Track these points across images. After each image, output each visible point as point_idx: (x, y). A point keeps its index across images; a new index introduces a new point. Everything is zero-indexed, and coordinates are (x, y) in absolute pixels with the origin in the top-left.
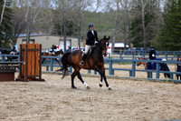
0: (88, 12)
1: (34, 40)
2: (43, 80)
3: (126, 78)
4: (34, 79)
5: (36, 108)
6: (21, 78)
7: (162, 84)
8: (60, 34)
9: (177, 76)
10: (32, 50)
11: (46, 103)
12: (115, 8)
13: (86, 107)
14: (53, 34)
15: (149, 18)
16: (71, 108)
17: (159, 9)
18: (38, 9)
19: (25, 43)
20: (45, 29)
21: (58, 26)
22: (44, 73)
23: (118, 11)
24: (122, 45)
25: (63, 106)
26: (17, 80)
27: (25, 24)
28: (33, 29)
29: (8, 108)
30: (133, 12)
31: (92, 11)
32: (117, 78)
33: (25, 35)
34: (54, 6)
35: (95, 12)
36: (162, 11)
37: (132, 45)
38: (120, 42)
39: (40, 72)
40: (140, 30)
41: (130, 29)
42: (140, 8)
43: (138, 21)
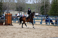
0: (27, 4)
1: (9, 13)
2: (13, 25)
3: (39, 25)
4: (10, 25)
5: (10, 34)
6: (6, 25)
7: (51, 26)
8: (18, 11)
9: (56, 24)
10: (9, 16)
11: (13, 32)
12: (36, 3)
13: (26, 34)
14: (16, 11)
15: (46, 5)
16: (21, 34)
17: (50, 3)
18: (11, 3)
19: (7, 13)
20: (13, 9)
21: (17, 8)
22: (13, 23)
23: (37, 3)
24: (38, 14)
25: (19, 33)
26: (4, 25)
27: (7, 7)
28: (9, 9)
29: (1, 34)
30: (41, 4)
31: (28, 3)
32: (36, 24)
33: (7, 11)
34: (16, 2)
35: (29, 4)
36: (51, 3)
37: (41, 14)
38: (37, 13)
39: (12, 23)
40: (44, 9)
41: (40, 9)
42: (43, 2)
43: (43, 7)
